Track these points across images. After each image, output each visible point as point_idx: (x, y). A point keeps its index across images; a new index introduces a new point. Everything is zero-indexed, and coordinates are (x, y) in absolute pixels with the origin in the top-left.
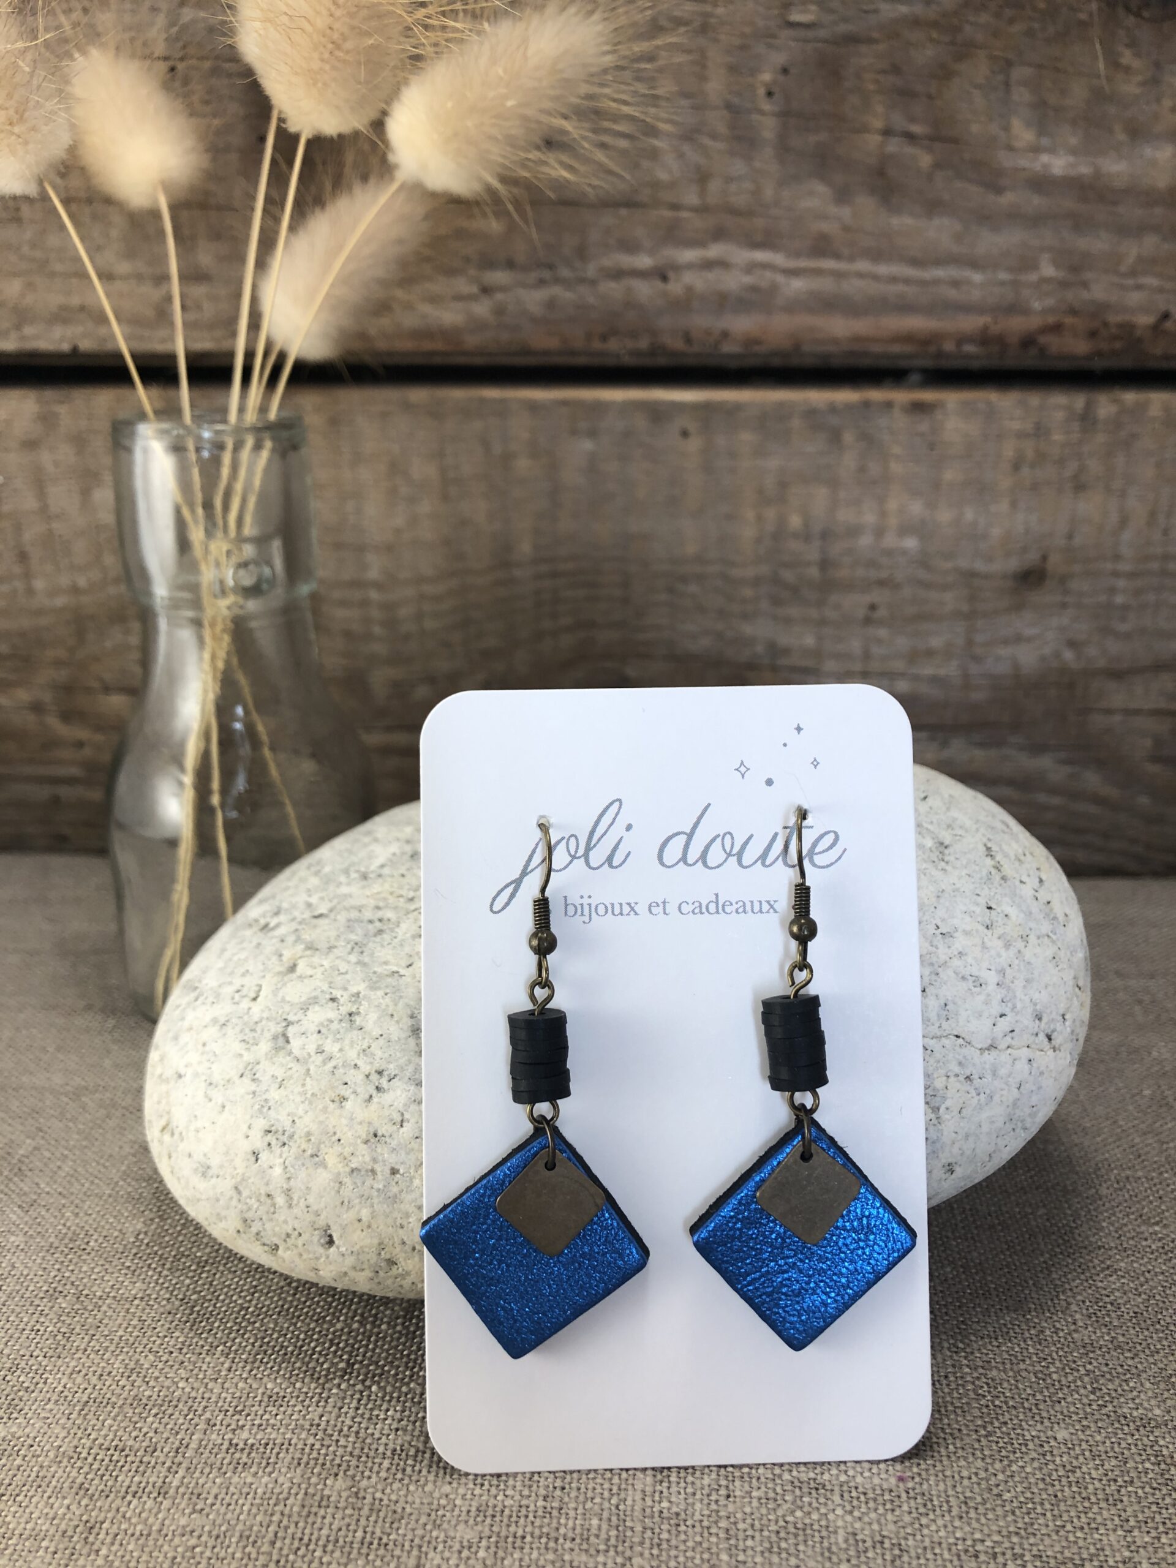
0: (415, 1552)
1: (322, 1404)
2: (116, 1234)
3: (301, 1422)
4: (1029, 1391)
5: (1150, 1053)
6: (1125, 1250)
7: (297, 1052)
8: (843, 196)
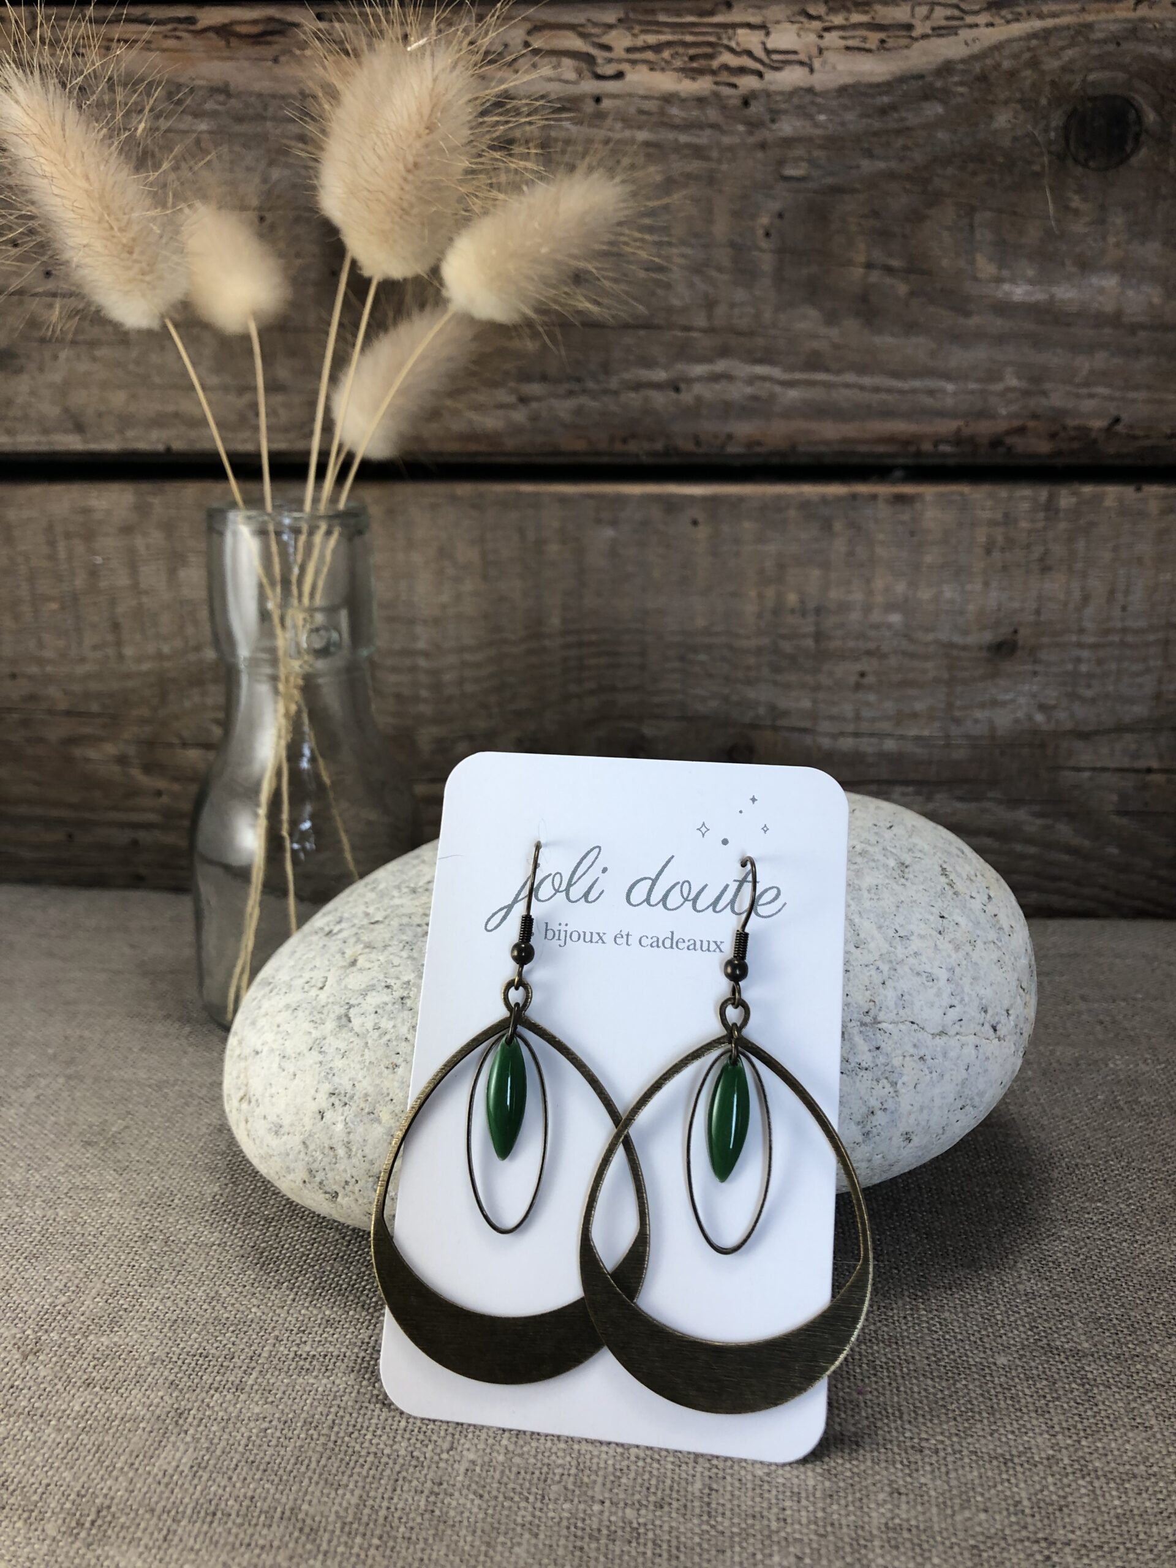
0: (449, 1438)
1: (371, 1327)
2: (196, 1194)
3: (354, 1340)
4: (975, 1328)
5: (1107, 1065)
6: (1069, 1221)
7: (356, 1029)
8: (831, 319)
